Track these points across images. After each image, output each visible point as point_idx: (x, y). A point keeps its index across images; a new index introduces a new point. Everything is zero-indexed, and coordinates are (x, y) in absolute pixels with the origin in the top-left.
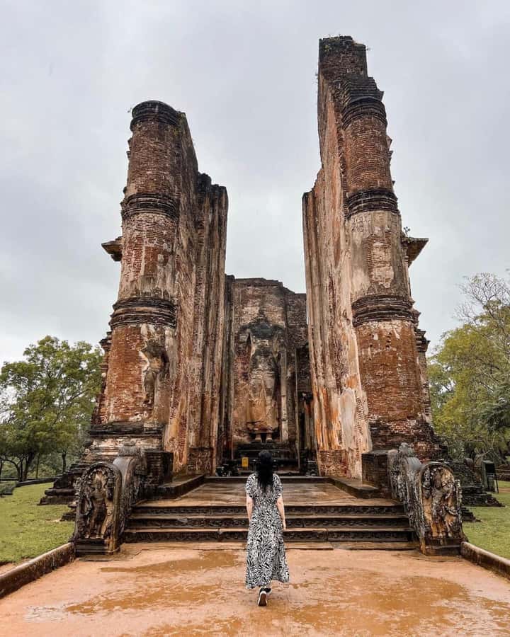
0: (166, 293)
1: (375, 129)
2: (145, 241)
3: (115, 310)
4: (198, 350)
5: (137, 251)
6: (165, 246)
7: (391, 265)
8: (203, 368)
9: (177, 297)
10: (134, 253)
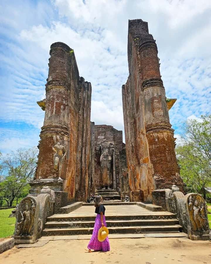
0: (64, 122)
1: (153, 54)
2: (55, 100)
3: (42, 129)
4: (79, 149)
5: (51, 104)
6: (64, 102)
7: (162, 109)
8: (82, 157)
9: (70, 124)
10: (50, 105)
